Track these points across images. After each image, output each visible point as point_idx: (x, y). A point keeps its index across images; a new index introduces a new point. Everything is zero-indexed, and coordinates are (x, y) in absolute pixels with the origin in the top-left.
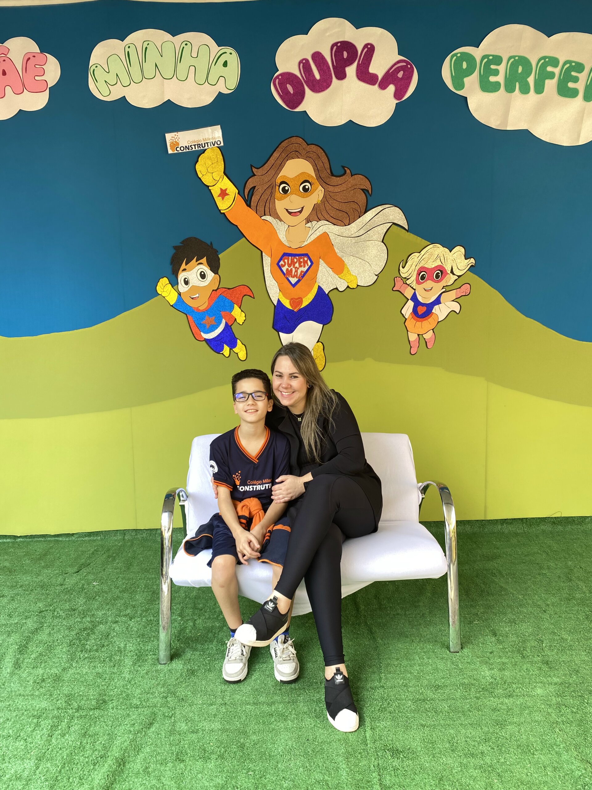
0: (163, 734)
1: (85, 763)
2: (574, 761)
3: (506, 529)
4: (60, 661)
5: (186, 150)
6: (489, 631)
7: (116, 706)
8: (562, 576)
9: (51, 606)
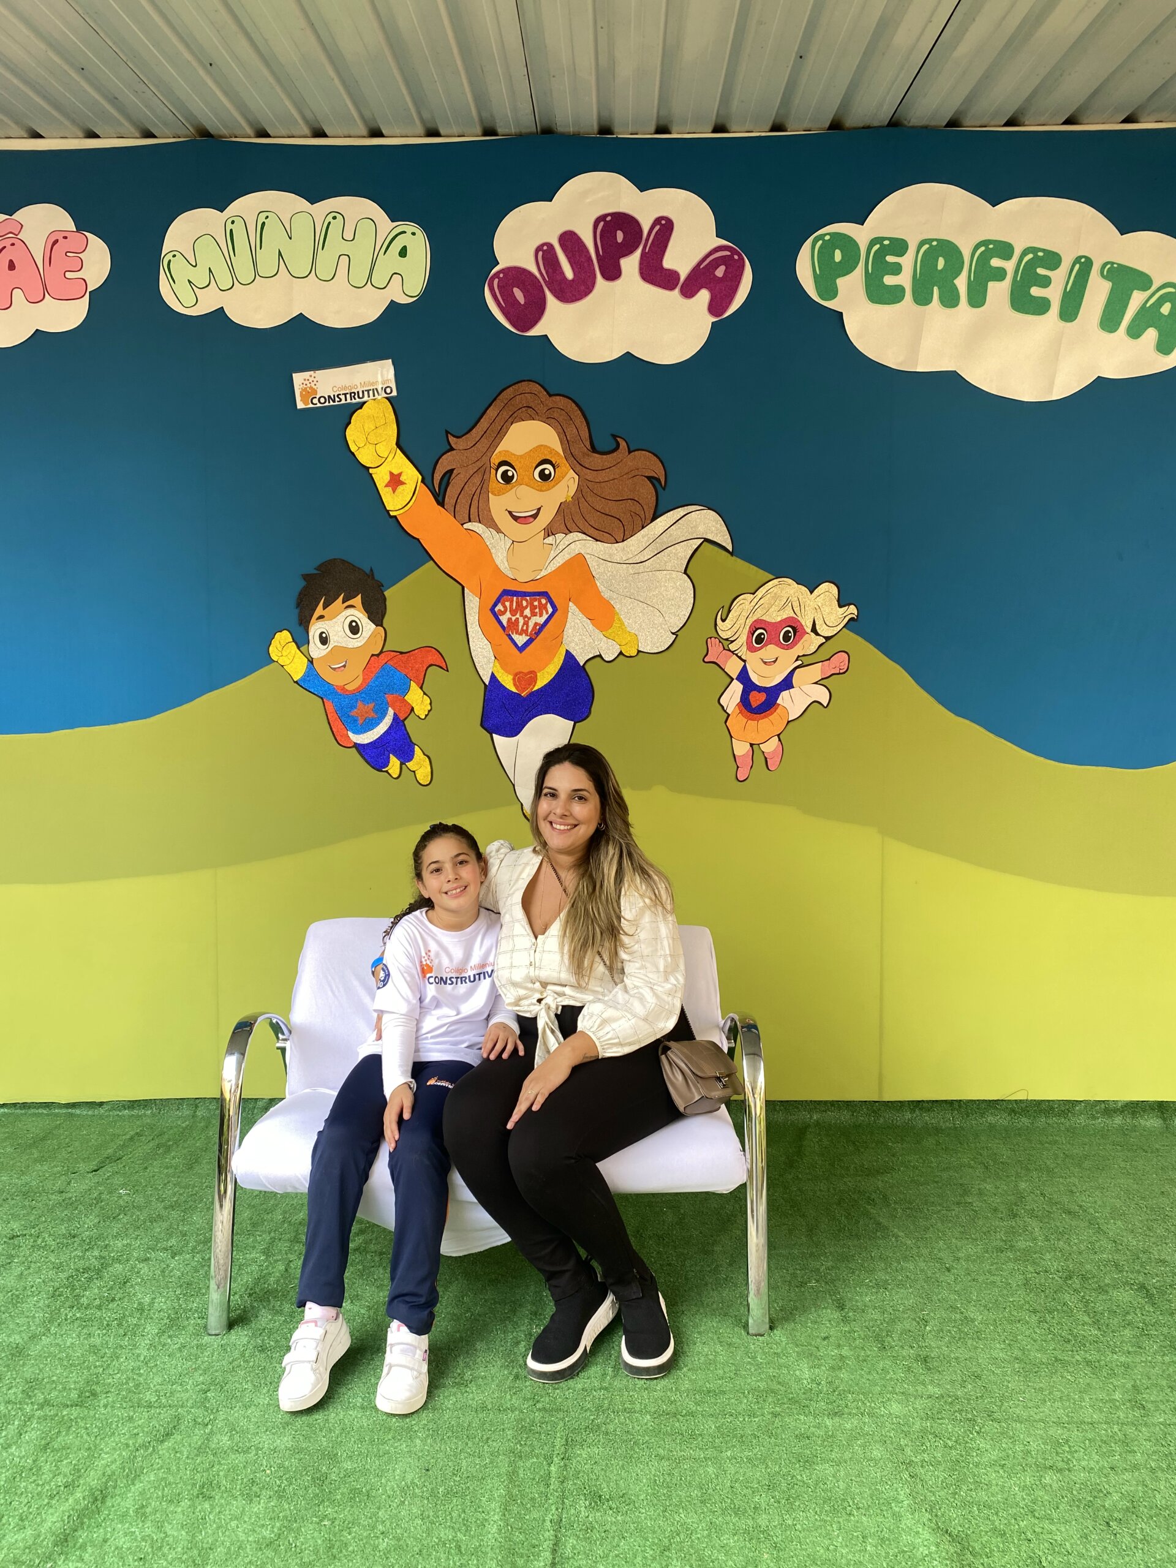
0: (185, 1453)
1: (35, 1495)
2: (920, 1530)
3: (920, 1120)
4: (29, 1322)
5: (329, 403)
6: (833, 1300)
7: (113, 1402)
8: (1002, 1208)
9: (34, 1228)
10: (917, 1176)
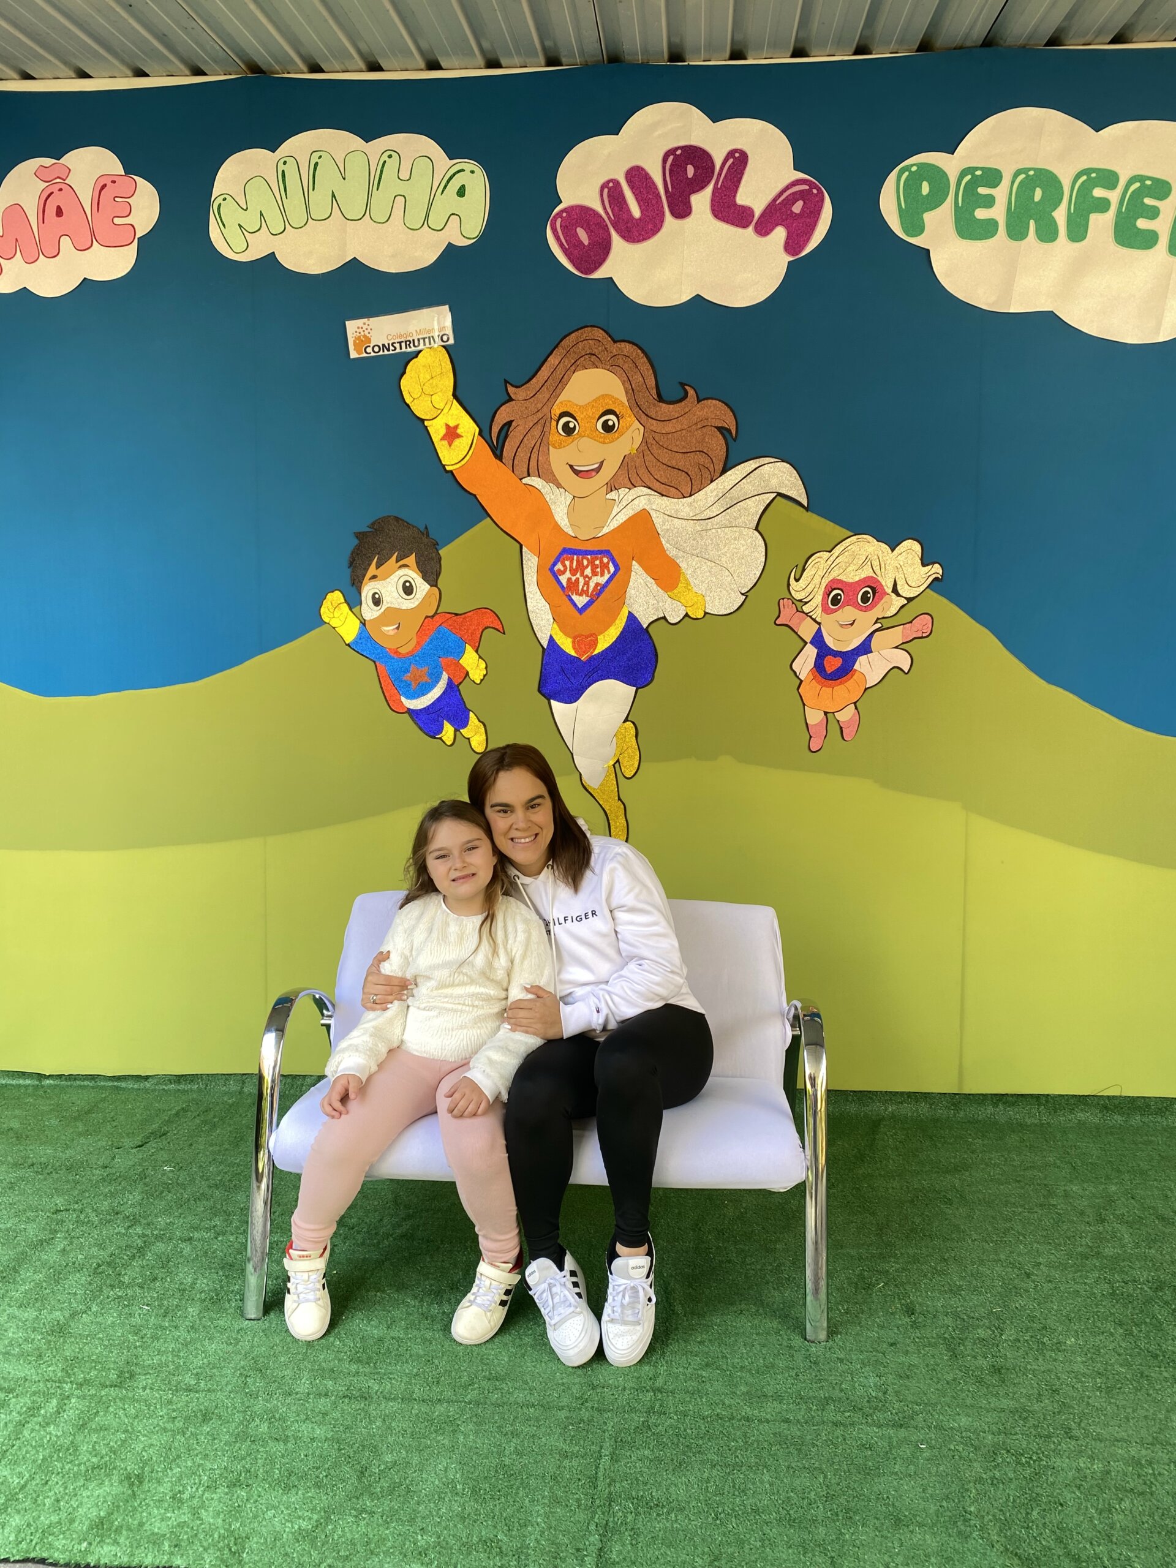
3: (1004, 1115)
4: (70, 1299)
5: (383, 351)
6: (902, 1305)
7: (153, 1384)
8: (1089, 1211)
9: (77, 1203)
10: (999, 1174)
